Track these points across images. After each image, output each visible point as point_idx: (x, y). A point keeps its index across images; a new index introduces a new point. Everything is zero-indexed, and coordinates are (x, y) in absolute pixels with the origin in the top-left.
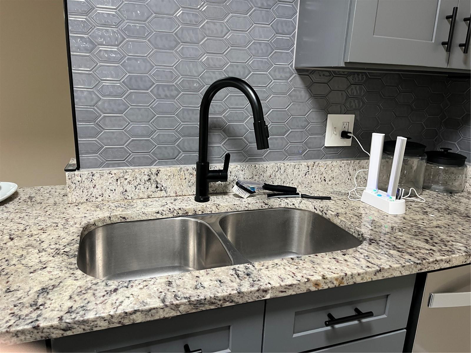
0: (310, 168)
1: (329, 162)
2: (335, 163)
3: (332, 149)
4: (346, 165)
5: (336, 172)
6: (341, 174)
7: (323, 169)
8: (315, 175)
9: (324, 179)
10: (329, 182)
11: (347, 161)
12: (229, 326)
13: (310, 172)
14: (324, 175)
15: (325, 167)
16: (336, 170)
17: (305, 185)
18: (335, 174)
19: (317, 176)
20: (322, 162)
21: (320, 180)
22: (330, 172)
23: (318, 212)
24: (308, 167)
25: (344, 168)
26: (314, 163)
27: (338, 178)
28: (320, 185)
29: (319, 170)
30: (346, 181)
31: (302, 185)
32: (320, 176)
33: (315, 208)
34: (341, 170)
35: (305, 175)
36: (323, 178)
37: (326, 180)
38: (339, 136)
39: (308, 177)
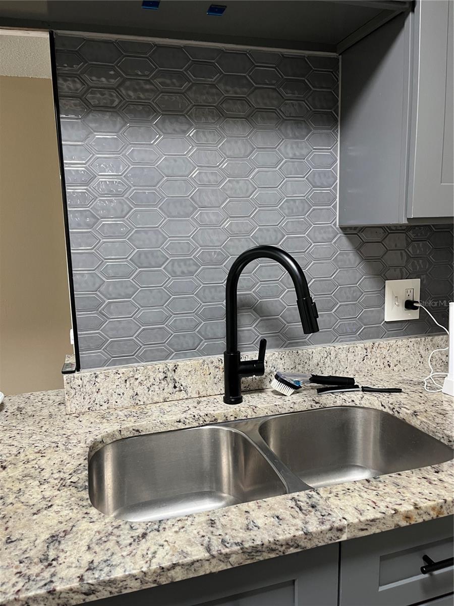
0: (369, 350)
1: (392, 342)
2: (400, 343)
3: (395, 324)
4: (415, 344)
5: (403, 354)
6: (409, 357)
7: (385, 352)
8: (376, 359)
9: (388, 364)
10: (395, 367)
11: (417, 339)
12: (294, 581)
13: (369, 357)
14: (388, 359)
15: (388, 348)
16: (403, 351)
17: (364, 374)
18: (401, 357)
19: (378, 360)
20: (383, 342)
21: (382, 366)
22: (395, 354)
23: (387, 410)
24: (366, 350)
25: (412, 348)
26: (374, 344)
27: (406, 362)
28: (383, 373)
29: (381, 353)
30: (417, 365)
31: (360, 373)
32: (382, 360)
33: (382, 405)
34: (409, 351)
35: (363, 360)
36: (386, 363)
37: (391, 365)
38: (402, 307)
39: (367, 362)
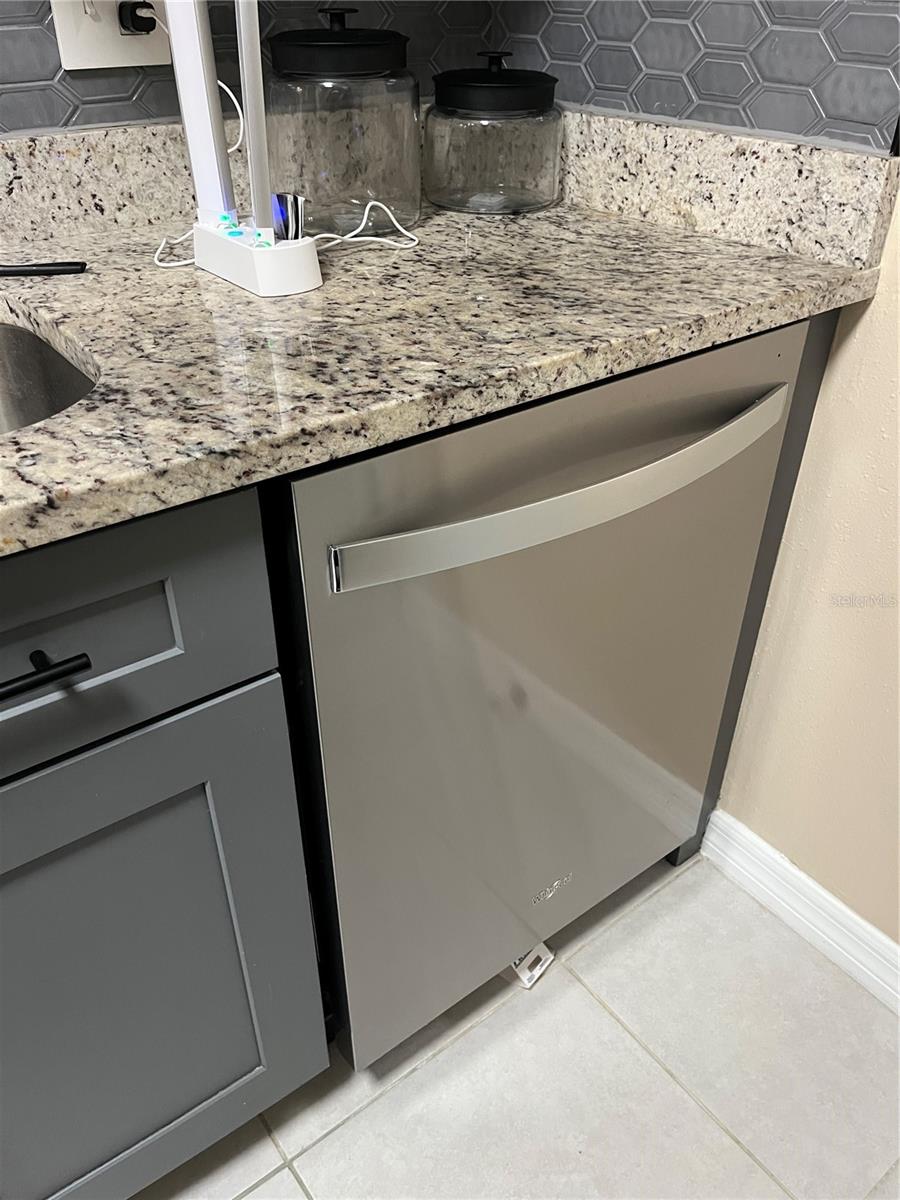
0: (20, 161)
1: (94, 134)
2: (119, 137)
3: (101, 83)
4: (169, 142)
5: (136, 173)
6: (157, 181)
7: (77, 166)
8: (52, 187)
9: (96, 205)
10: (118, 213)
11: (170, 126)
13: (26, 180)
14: (91, 187)
15: (84, 155)
16: (133, 163)
17: (21, 234)
18: (133, 183)
19: (60, 191)
20: (65, 137)
21: (77, 210)
22: (110, 172)
23: (22, 322)
24: (12, 159)
25: (163, 154)
26: (33, 140)
27: (151, 197)
28: (84, 230)
29: (63, 168)
30: (188, 207)
31: (10, 232)
32: (74, 193)
33: (12, 310)
34: (155, 163)
35: (10, 192)
36: (89, 202)
37: (104, 204)
38: (110, 26)
39: (22, 197)
